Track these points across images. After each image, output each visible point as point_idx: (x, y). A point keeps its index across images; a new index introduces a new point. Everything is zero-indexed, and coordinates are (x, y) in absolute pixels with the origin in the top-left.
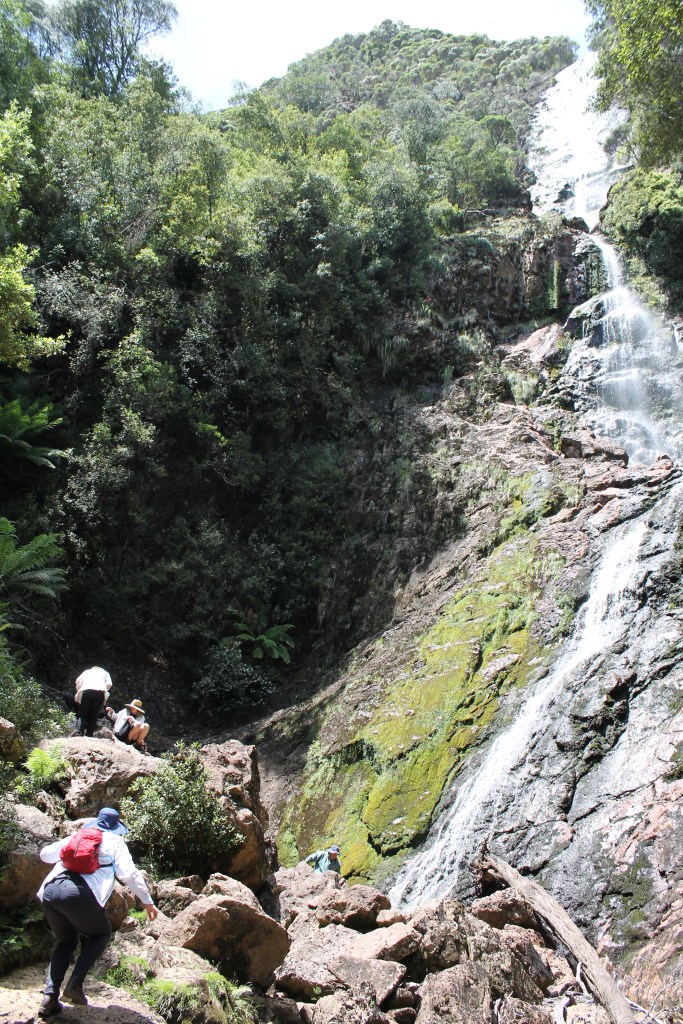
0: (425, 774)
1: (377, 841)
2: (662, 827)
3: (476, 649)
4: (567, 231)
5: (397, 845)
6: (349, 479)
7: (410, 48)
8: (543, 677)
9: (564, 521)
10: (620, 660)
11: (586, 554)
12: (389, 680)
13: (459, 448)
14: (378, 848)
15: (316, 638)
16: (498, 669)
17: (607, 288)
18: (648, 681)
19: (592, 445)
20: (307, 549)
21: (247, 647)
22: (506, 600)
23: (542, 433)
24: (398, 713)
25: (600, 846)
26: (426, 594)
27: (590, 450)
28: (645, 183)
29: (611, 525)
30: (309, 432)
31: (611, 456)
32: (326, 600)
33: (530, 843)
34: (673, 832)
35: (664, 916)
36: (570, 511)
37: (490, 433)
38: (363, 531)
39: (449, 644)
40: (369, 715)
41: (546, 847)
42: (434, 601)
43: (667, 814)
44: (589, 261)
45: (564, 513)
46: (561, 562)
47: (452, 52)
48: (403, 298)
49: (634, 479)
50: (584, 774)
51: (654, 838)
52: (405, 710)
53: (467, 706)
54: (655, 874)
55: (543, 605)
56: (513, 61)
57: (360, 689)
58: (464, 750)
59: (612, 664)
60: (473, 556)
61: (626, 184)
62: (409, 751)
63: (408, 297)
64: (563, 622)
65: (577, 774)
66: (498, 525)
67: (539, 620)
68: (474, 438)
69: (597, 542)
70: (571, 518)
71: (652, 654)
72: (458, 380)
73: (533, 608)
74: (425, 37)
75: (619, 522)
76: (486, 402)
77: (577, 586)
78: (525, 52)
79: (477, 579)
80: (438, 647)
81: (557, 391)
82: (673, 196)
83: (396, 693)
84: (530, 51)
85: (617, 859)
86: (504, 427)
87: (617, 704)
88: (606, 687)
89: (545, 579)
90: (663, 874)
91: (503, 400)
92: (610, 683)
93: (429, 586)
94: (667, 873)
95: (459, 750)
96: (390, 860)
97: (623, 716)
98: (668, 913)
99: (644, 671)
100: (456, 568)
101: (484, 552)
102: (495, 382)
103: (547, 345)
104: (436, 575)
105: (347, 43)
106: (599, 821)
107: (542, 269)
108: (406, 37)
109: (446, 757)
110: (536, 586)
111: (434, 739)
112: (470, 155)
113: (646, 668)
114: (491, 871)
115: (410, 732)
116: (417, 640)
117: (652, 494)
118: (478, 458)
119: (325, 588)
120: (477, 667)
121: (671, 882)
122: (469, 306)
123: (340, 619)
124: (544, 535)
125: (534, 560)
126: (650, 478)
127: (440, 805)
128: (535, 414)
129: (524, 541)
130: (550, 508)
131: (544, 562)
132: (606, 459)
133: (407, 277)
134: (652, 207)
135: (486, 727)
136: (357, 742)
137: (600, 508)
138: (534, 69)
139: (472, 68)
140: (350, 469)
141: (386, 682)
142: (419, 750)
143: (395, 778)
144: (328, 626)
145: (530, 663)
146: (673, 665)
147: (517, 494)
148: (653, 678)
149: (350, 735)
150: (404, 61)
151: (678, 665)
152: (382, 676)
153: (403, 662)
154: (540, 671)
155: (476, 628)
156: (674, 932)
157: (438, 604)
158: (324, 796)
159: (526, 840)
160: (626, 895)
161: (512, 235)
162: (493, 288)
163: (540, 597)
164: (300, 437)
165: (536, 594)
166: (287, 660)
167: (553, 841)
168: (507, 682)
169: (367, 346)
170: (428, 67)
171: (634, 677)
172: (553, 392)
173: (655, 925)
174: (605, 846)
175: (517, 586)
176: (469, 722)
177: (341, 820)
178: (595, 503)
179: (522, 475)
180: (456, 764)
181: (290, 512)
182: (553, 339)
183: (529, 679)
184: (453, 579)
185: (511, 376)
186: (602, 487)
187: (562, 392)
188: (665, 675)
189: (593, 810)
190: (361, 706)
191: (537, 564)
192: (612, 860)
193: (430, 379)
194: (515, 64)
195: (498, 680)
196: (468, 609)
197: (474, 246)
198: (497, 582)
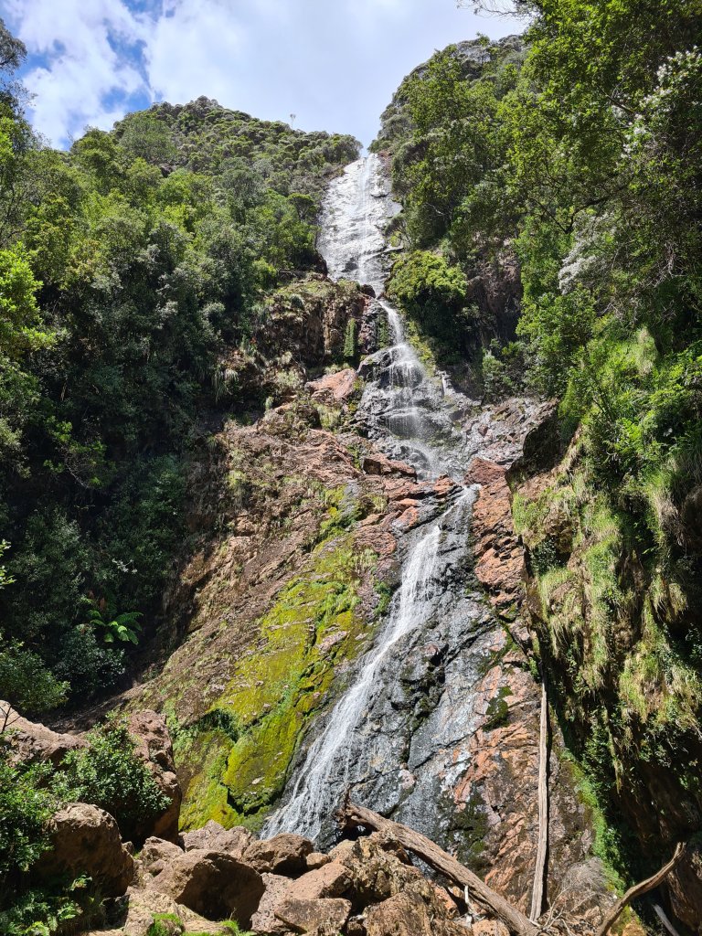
0: (278, 737)
1: (239, 802)
2: (489, 769)
3: (312, 628)
4: (361, 295)
5: (257, 803)
6: (189, 487)
7: (223, 126)
8: (369, 649)
9: (373, 524)
10: (434, 634)
11: (395, 550)
12: (237, 656)
13: (281, 464)
14: (239, 809)
15: (160, 623)
16: (332, 643)
17: (391, 344)
18: (458, 650)
19: (389, 465)
20: (154, 546)
21: (100, 633)
22: (333, 587)
23: (345, 454)
24: (249, 683)
25: (440, 789)
26: (260, 583)
27: (387, 469)
28: (424, 263)
29: (412, 528)
30: (152, 445)
31: (404, 474)
32: (170, 589)
33: (380, 791)
34: (499, 773)
35: (502, 844)
36: (377, 516)
37: (306, 453)
38: (202, 530)
39: (287, 624)
40: (222, 687)
41: (395, 792)
42: (268, 589)
43: (491, 758)
44: (378, 320)
45: (372, 518)
46: (376, 556)
47: (260, 134)
48: (231, 338)
49: (426, 492)
50: (416, 729)
51: (484, 778)
52: (255, 681)
53: (309, 676)
54: (489, 810)
55: (364, 591)
56: (310, 151)
57: (210, 666)
58: (308, 714)
59: (429, 637)
60: (299, 551)
61: (406, 262)
62: (261, 717)
63: (236, 338)
64: (381, 604)
65: (411, 729)
66: (319, 526)
67: (361, 603)
68: (293, 457)
69: (402, 541)
70: (378, 522)
71: (459, 629)
72: (277, 409)
73: (356, 593)
74: (236, 118)
75: (417, 525)
76: (301, 428)
77: (391, 575)
78: (319, 144)
79: (305, 570)
80: (278, 627)
81: (355, 422)
82: (445, 275)
83: (244, 666)
84: (324, 145)
85: (456, 799)
86: (317, 448)
87: (437, 669)
88: (428, 655)
89: (363, 570)
90: (495, 809)
91: (314, 427)
92: (430, 653)
93: (263, 576)
94: (499, 808)
95: (304, 714)
96: (252, 818)
97: (442, 679)
98: (505, 841)
99: (454, 642)
100: (285, 561)
101: (307, 548)
102: (308, 413)
103: (347, 385)
104: (268, 567)
105: (165, 111)
106: (437, 767)
107: (341, 322)
108: (219, 115)
109: (294, 721)
110: (355, 574)
111: (283, 705)
112: (281, 224)
113: (456, 640)
114: (354, 818)
115: (262, 700)
116: (258, 621)
117: (440, 504)
118: (298, 472)
119: (168, 579)
120: (313, 643)
121: (503, 815)
122: (286, 348)
123: (183, 606)
124: (359, 534)
125: (353, 555)
126: (438, 492)
127: (293, 763)
128: (340, 439)
129: (342, 540)
130: (361, 513)
131: (362, 556)
132: (401, 477)
133: (236, 320)
134: (428, 282)
135: (326, 693)
136: (213, 712)
137: (400, 514)
138: (327, 160)
139: (276, 151)
140: (190, 478)
141: (234, 658)
142: (271, 716)
143: (252, 741)
144: (172, 612)
145: (357, 638)
146: (476, 637)
147: (333, 501)
148: (461, 648)
149: (206, 706)
150: (218, 136)
151: (480, 637)
152: (230, 653)
153: (247, 640)
154: (366, 644)
155: (310, 610)
156: (512, 857)
157: (272, 592)
158: (184, 764)
159: (377, 789)
160: (466, 830)
161: (318, 295)
162: (304, 336)
163: (361, 584)
164: (145, 449)
165: (357, 582)
166: (136, 642)
167: (400, 788)
168: (340, 654)
169: (203, 376)
170: (239, 145)
171: (447, 647)
172: (352, 423)
173: (495, 853)
174: (444, 789)
175: (341, 576)
176: (311, 689)
177: (202, 785)
178: (396, 510)
179: (336, 488)
180: (303, 726)
181: (137, 513)
182: (351, 380)
183: (358, 651)
184: (283, 570)
185: (319, 408)
186: (400, 498)
187: (359, 423)
188: (471, 644)
189: (428, 759)
190: (213, 680)
191: (356, 558)
192: (453, 800)
193: (254, 407)
194: (312, 154)
195: (332, 653)
196: (301, 595)
197: (289, 301)
198: (323, 572)
